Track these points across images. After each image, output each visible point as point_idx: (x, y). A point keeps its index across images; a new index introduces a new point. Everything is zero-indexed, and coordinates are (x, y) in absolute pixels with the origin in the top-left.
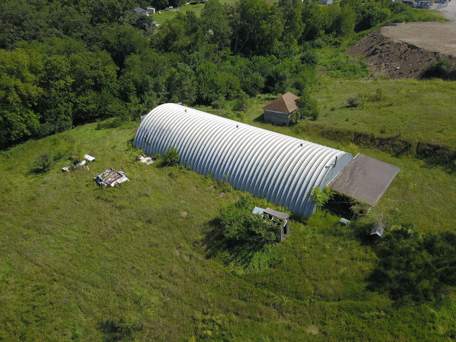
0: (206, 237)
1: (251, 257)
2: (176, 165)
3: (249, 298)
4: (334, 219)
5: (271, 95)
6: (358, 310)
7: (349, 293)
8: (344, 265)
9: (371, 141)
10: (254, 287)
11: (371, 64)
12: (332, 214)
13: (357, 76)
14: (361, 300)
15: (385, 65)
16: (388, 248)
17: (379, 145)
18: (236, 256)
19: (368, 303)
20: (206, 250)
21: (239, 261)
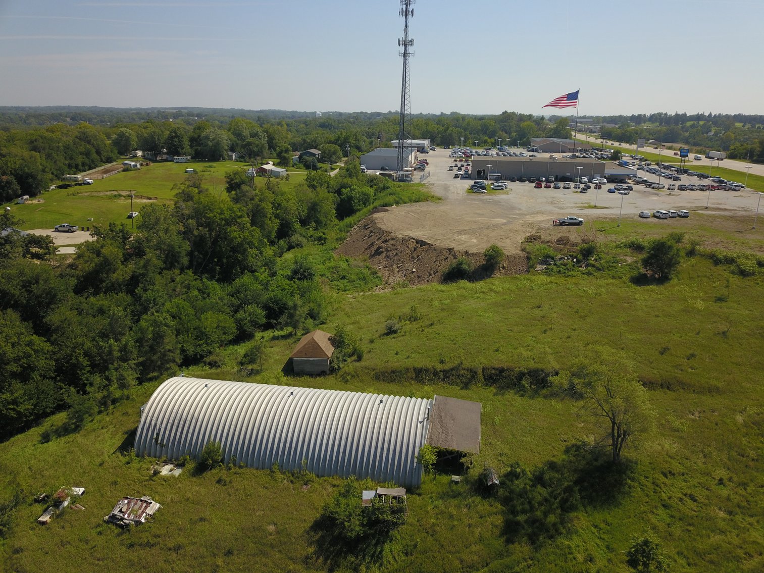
0: (317, 547)
1: (381, 552)
2: (220, 466)
4: (444, 479)
5: (276, 331)
7: (493, 553)
8: (477, 526)
9: (434, 375)
11: (380, 268)
12: (440, 475)
13: (370, 285)
15: (398, 267)
16: (508, 494)
17: (444, 379)
18: (364, 557)
20: (325, 563)
21: (370, 562)
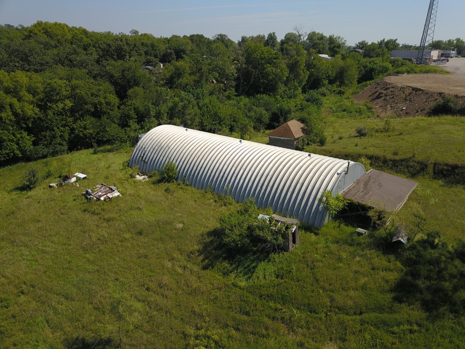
0: (203, 247)
1: (254, 268)
2: (174, 181)
3: (252, 311)
4: (350, 229)
6: (385, 323)
7: (372, 305)
8: (364, 275)
9: (383, 163)
10: (258, 299)
11: (376, 106)
13: (363, 116)
14: (388, 313)
15: (391, 107)
16: (414, 257)
17: (392, 167)
18: (237, 267)
19: (397, 316)
20: (203, 260)
21: (241, 272)
